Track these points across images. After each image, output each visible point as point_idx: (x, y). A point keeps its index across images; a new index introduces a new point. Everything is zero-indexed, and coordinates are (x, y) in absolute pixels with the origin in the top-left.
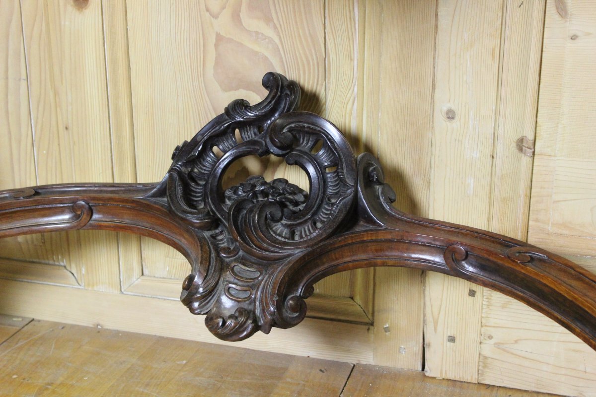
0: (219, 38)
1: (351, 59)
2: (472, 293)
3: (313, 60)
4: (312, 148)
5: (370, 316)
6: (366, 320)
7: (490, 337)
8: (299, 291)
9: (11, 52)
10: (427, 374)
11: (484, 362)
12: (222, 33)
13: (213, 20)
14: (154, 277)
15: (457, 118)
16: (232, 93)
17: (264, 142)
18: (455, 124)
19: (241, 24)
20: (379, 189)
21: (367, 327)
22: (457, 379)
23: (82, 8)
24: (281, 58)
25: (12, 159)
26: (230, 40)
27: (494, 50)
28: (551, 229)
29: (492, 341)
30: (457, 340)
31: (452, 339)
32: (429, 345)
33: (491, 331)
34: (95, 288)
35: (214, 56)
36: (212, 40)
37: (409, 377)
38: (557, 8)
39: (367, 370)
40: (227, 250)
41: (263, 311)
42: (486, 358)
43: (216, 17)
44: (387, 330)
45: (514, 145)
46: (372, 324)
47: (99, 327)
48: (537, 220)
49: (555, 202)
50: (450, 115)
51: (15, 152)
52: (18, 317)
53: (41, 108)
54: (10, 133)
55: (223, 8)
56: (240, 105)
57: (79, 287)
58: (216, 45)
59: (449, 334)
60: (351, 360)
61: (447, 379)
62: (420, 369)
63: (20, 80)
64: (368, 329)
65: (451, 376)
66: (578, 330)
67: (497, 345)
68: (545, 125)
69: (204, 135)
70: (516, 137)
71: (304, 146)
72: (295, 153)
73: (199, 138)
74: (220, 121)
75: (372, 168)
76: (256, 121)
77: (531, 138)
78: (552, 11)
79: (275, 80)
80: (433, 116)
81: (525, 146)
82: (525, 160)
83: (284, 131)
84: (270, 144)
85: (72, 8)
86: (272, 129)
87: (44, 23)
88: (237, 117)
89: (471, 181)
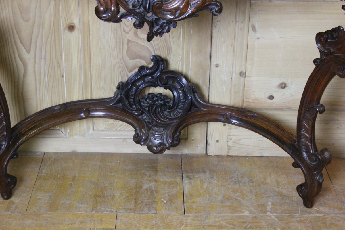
0: (129, 41)
1: (179, 47)
2: (225, 125)
3: (165, 47)
4: (172, 82)
5: (186, 136)
6: (184, 138)
7: (231, 139)
8: (178, 134)
9: (38, 48)
10: (209, 154)
11: (229, 148)
12: (130, 39)
13: (127, 35)
14: (99, 130)
15: (219, 66)
16: (134, 60)
17: (156, 83)
18: (219, 68)
19: (138, 36)
20: (196, 94)
21: (185, 140)
22: (219, 155)
23: (72, 31)
24: (153, 47)
25: (36, 89)
26: (133, 42)
27: (232, 44)
28: (251, 101)
29: (232, 141)
30: (219, 141)
31: (218, 141)
32: (209, 144)
33: (232, 137)
34: (74, 137)
35: (127, 47)
36: (126, 41)
37: (202, 156)
38: (252, 29)
39: (186, 156)
40: (148, 122)
41: (167, 142)
42: (229, 146)
43: (128, 33)
44: (193, 140)
45: (239, 74)
46: (187, 139)
47: (75, 152)
48: (246, 98)
49: (252, 92)
50: (217, 66)
51: (38, 87)
52: (38, 152)
53: (50, 69)
54: (36, 79)
55: (131, 30)
56: (142, 68)
57: (66, 137)
58: (128, 44)
59: (217, 140)
60: (179, 152)
61: (216, 156)
62: (205, 153)
63: (41, 58)
64: (186, 141)
65: (217, 154)
66: (269, 138)
67: (234, 142)
68: (249, 67)
69: (131, 80)
70: (239, 72)
71: (170, 82)
72: (168, 85)
73: (129, 81)
74: (137, 74)
75: (193, 88)
76: (151, 74)
77: (244, 71)
78: (251, 30)
79: (156, 58)
80: (210, 66)
81: (242, 74)
82: (242, 79)
83: (164, 78)
84: (159, 83)
85: (67, 31)
86: (160, 78)
87: (53, 37)
88: (143, 73)
89: (224, 87)
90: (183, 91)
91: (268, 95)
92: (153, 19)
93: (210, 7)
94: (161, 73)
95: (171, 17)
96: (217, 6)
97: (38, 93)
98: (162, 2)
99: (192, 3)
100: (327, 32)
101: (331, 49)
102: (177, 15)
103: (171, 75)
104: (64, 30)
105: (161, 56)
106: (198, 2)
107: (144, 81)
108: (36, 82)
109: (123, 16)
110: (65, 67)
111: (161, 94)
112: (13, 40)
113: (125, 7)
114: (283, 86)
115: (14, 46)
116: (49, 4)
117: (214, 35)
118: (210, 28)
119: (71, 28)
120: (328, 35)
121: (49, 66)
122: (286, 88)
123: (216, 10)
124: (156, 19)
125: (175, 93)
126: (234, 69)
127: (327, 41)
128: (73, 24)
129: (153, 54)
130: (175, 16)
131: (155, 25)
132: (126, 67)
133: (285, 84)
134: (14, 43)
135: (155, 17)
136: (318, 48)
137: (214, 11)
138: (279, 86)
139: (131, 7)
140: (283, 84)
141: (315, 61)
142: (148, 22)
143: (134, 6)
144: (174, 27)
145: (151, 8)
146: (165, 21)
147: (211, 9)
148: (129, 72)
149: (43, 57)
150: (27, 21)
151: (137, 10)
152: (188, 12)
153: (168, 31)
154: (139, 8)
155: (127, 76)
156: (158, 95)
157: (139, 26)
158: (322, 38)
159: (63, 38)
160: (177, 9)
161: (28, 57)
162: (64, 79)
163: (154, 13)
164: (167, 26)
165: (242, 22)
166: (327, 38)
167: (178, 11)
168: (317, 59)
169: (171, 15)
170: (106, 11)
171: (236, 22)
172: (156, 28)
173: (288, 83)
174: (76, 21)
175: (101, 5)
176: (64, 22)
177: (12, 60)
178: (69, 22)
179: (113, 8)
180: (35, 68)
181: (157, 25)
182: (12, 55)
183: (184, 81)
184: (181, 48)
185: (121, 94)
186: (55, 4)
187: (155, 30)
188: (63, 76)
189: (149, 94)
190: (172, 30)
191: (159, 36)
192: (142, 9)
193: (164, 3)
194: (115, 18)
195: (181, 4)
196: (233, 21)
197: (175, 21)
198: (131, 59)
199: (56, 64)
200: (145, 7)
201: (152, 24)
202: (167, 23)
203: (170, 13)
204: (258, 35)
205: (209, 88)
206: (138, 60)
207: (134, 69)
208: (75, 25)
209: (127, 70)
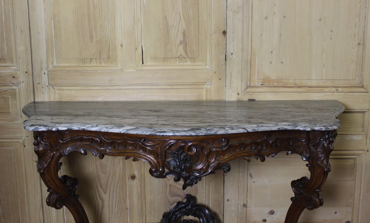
0: (170, 185)
1: (203, 188)
3: (194, 189)
4: (199, 212)
12: (171, 184)
15: (230, 200)
17: (189, 213)
18: (229, 202)
20: (215, 220)
23: (133, 180)
25: (109, 217)
26: (173, 185)
27: (237, 186)
35: (169, 189)
36: (168, 185)
43: (169, 180)
45: (243, 206)
48: (248, 221)
49: (252, 217)
50: (228, 200)
51: (111, 216)
53: (119, 204)
54: (109, 211)
56: (179, 203)
58: (169, 187)
63: (113, 197)
68: (249, 201)
69: (172, 211)
70: (243, 204)
71: (198, 212)
72: (196, 214)
73: (171, 212)
74: (176, 207)
75: (213, 215)
76: (185, 207)
77: (246, 204)
78: (249, 177)
79: (188, 197)
80: (224, 201)
81: (245, 206)
82: (245, 209)
83: (194, 210)
84: (191, 213)
85: (130, 180)
86: (190, 210)
87: (121, 183)
88: (180, 207)
89: (233, 214)
90: (206, 218)
91: (262, 219)
92: (186, 176)
93: (223, 167)
94: (192, 206)
95: (198, 175)
96: (227, 166)
97: (111, 220)
98: (192, 165)
99: (211, 166)
100: (298, 180)
101: (302, 191)
102: (201, 173)
103: (198, 208)
104: (128, 179)
105: (191, 194)
106: (215, 165)
107: (180, 211)
108: (109, 212)
109: (167, 174)
110: (129, 203)
111: (191, 220)
112: (95, 185)
113: (169, 169)
114: (272, 213)
115: (96, 190)
116: (120, 163)
117: (226, 181)
118: (223, 176)
119: (133, 177)
120: (299, 182)
121: (118, 202)
122: (274, 214)
123: (226, 169)
124: (188, 176)
125: (201, 220)
126: (239, 202)
127: (298, 186)
128: (134, 175)
129: (186, 194)
130: (200, 174)
131: (187, 179)
132: (169, 202)
133: (273, 211)
134: (96, 187)
135: (187, 175)
136: (293, 191)
137: (225, 170)
138: (269, 213)
139: (172, 169)
140: (272, 211)
141: (292, 199)
142: (183, 178)
143: (174, 168)
144: (200, 181)
145: (185, 168)
146: (194, 177)
147: (223, 169)
148: (171, 206)
149: (115, 196)
150: (105, 173)
151: (176, 171)
152: (209, 171)
153: (196, 183)
154: (178, 169)
155: (169, 208)
156: (190, 221)
157: (177, 180)
158: (295, 184)
159: (128, 184)
160: (202, 169)
161: (105, 197)
162: (128, 211)
163: (187, 172)
164: (195, 180)
165: (243, 172)
166: (298, 184)
167: (202, 170)
168: (293, 197)
169: (198, 173)
170: (156, 171)
171: (239, 172)
172: (188, 181)
173: (275, 210)
174: (136, 173)
175: (153, 168)
176: (129, 173)
177: (94, 199)
178: (132, 173)
179: (160, 169)
180: (109, 203)
181: (189, 179)
182: (95, 194)
183: (207, 211)
184: (204, 189)
185: (165, 221)
186: (123, 162)
187: (188, 182)
188: (127, 209)
189: (184, 220)
190: (199, 182)
191: (190, 186)
192: (179, 170)
193: (193, 166)
194: (162, 176)
195: (204, 166)
196: (237, 172)
197: (201, 177)
198: (172, 197)
199: (123, 201)
200: (181, 169)
201: (185, 179)
202: (195, 178)
203: (197, 172)
204: (254, 180)
205: (223, 215)
206: (176, 197)
207: (174, 203)
208: (136, 175)
209: (169, 204)
